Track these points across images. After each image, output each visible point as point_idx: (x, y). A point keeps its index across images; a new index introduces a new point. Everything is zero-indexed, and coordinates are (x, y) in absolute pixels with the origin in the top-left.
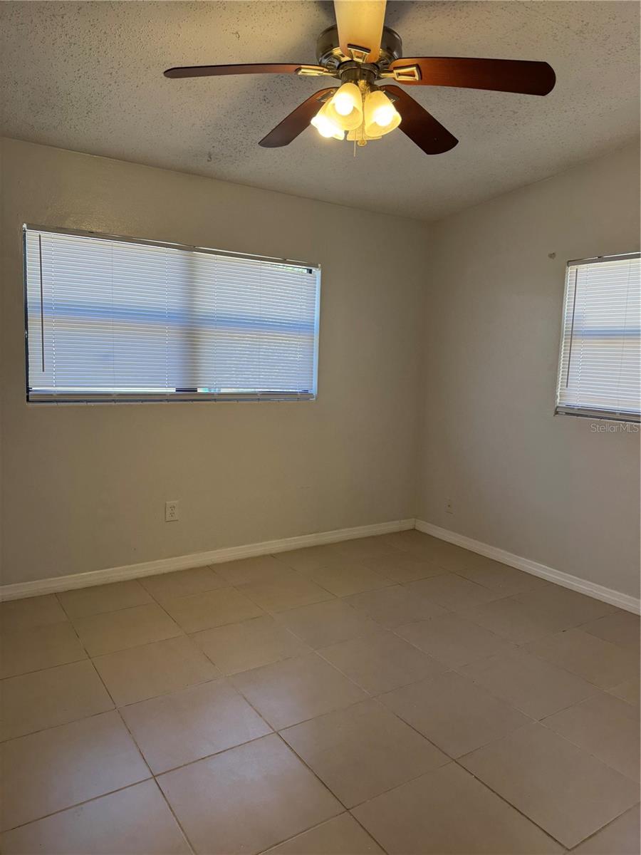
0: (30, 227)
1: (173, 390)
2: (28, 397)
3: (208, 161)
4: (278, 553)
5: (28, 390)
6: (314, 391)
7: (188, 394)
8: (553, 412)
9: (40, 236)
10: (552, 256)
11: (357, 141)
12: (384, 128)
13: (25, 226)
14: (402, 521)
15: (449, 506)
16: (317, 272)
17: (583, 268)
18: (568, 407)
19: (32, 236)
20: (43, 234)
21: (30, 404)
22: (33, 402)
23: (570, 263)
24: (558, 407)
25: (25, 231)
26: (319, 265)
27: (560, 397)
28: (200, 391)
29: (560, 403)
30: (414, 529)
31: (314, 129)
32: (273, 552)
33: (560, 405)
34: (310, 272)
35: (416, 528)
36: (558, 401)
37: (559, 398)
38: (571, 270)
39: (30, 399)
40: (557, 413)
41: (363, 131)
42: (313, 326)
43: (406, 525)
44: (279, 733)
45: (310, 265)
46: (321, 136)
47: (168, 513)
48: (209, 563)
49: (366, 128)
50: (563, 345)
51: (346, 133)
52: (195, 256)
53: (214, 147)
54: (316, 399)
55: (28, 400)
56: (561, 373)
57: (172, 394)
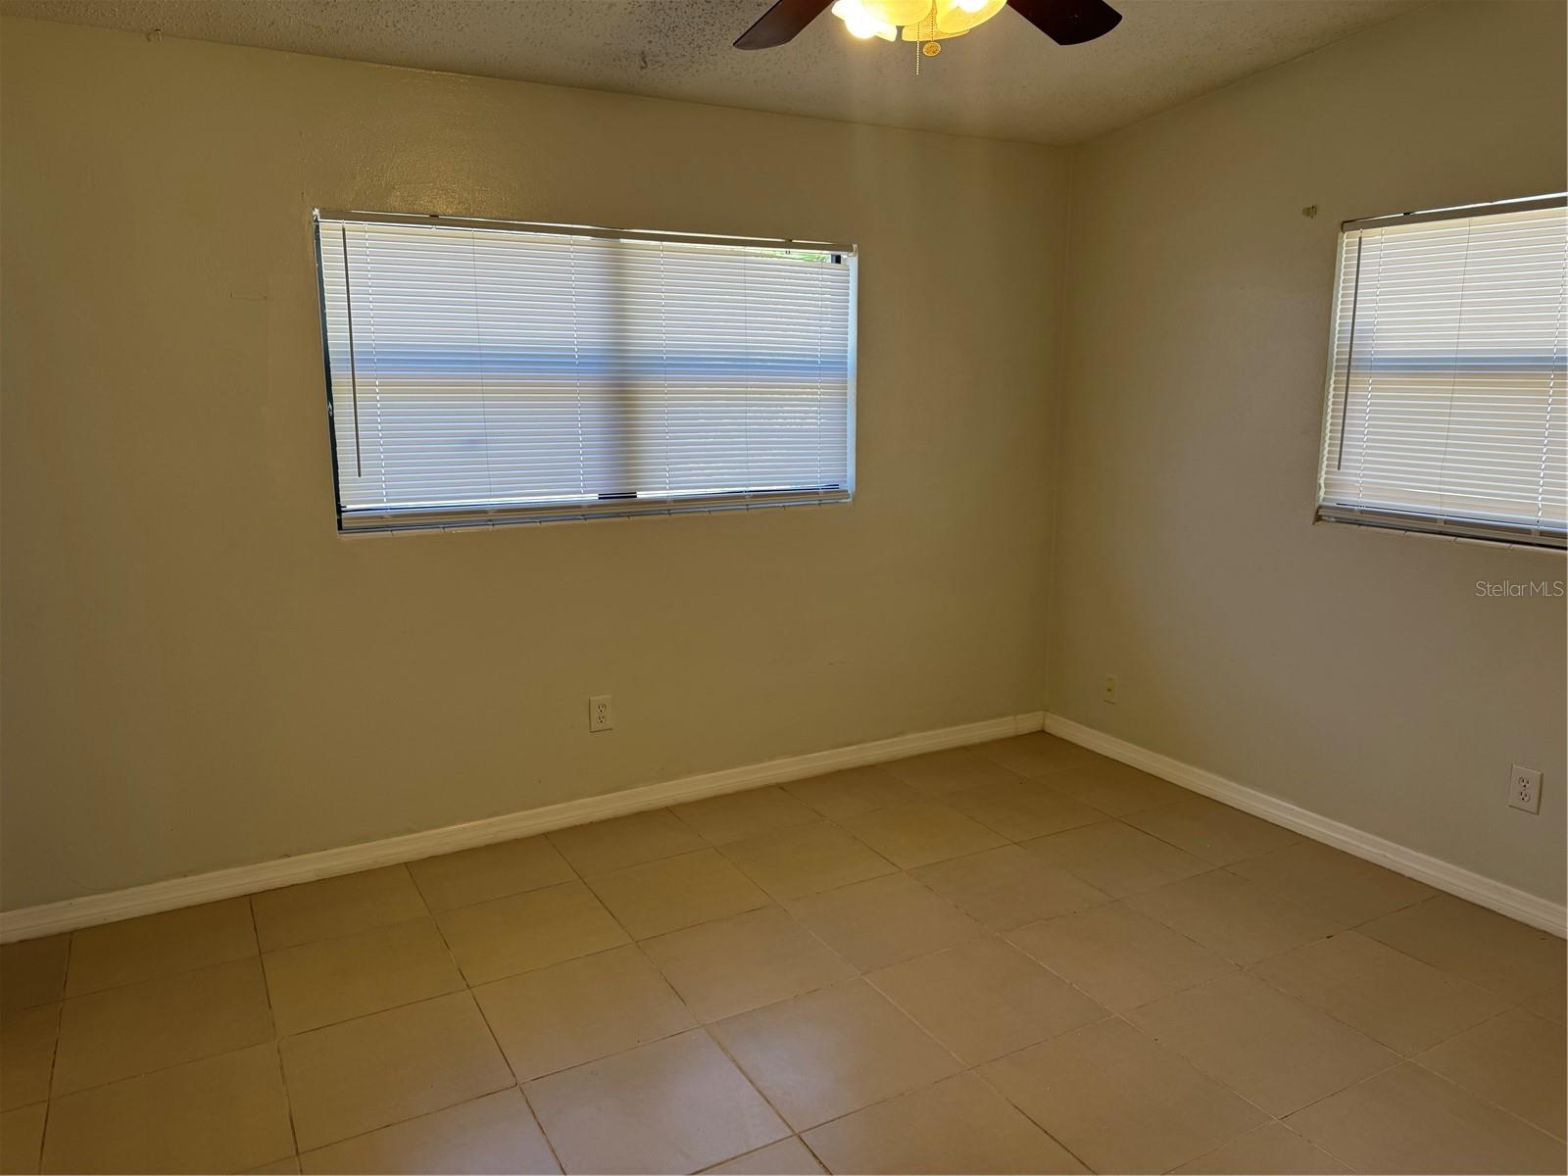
0: (327, 214)
1: (594, 497)
2: (340, 521)
3: (642, 68)
4: (793, 782)
5: (339, 510)
6: (849, 484)
7: (621, 504)
8: (1312, 518)
9: (344, 230)
10: (1311, 211)
11: (923, 44)
12: (974, 16)
13: (316, 212)
14: (1019, 717)
15: (1109, 690)
16: (851, 260)
17: (1374, 237)
18: (1342, 508)
19: (330, 230)
20: (348, 225)
21: (346, 537)
22: (351, 530)
23: (1348, 224)
24: (1320, 507)
25: (316, 221)
26: (855, 246)
27: (1325, 487)
28: (641, 495)
29: (1324, 500)
30: (1042, 732)
31: (839, 22)
32: (782, 779)
33: (1325, 504)
34: (838, 260)
35: (1047, 730)
36: (1322, 494)
37: (1323, 490)
38: (1348, 239)
39: (344, 525)
40: (1318, 518)
41: (933, 23)
42: (846, 363)
43: (1027, 723)
44: (803, 1136)
45: (838, 247)
46: (850, 35)
47: (595, 715)
48: (670, 802)
49: (939, 18)
50: (1333, 386)
51: (900, 29)
52: (624, 246)
53: (650, 42)
54: (854, 499)
55: (340, 527)
56: (1328, 441)
57: (592, 506)
